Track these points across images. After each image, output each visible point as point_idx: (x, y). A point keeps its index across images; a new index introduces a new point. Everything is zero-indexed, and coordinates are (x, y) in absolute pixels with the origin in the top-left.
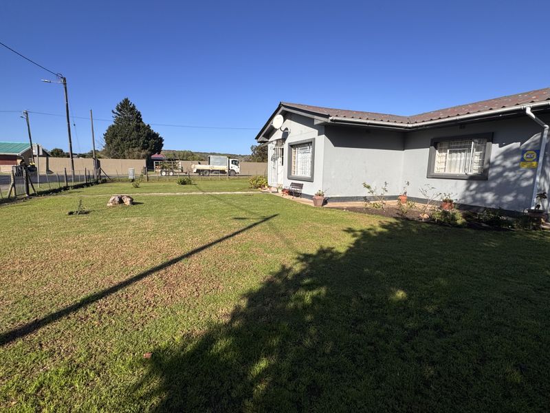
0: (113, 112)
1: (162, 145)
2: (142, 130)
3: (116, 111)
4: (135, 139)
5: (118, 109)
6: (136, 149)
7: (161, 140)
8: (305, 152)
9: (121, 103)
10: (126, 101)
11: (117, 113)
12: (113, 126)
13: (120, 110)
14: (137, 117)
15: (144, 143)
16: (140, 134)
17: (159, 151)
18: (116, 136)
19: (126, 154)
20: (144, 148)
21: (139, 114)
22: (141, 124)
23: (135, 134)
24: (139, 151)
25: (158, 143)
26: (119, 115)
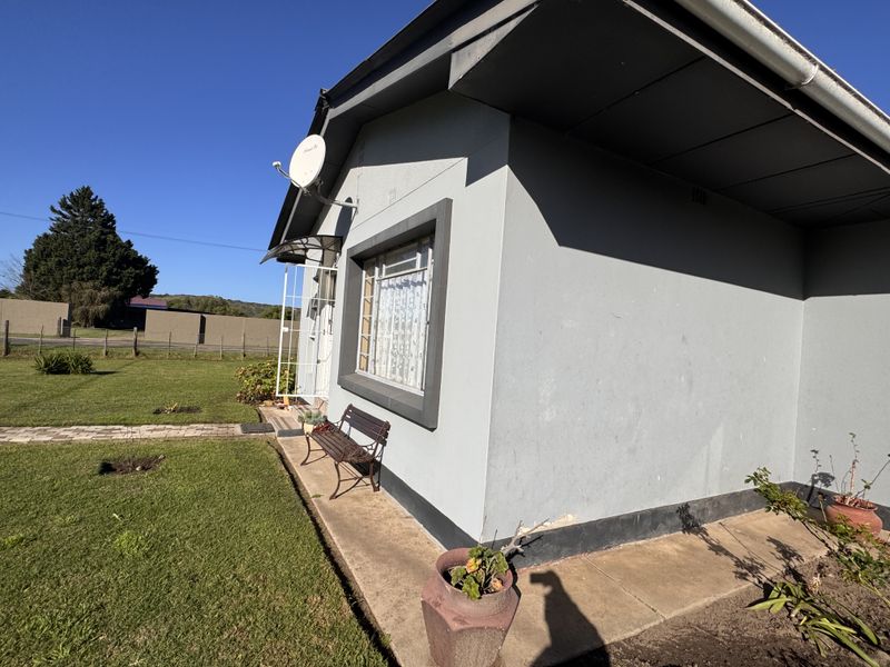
0: (53, 209)
1: (155, 282)
2: (110, 249)
3: (58, 208)
4: (90, 264)
5: (63, 204)
6: (90, 284)
7: (153, 271)
8: (407, 284)
9: (72, 194)
10: (86, 192)
11: (61, 213)
12: (46, 236)
13: (68, 208)
14: (104, 225)
15: (110, 272)
16: (102, 255)
17: (146, 293)
18: (49, 255)
19: (63, 292)
20: (108, 282)
21: (111, 218)
22: (110, 237)
23: (93, 254)
24: (95, 288)
25: (147, 276)
26: (65, 216)
